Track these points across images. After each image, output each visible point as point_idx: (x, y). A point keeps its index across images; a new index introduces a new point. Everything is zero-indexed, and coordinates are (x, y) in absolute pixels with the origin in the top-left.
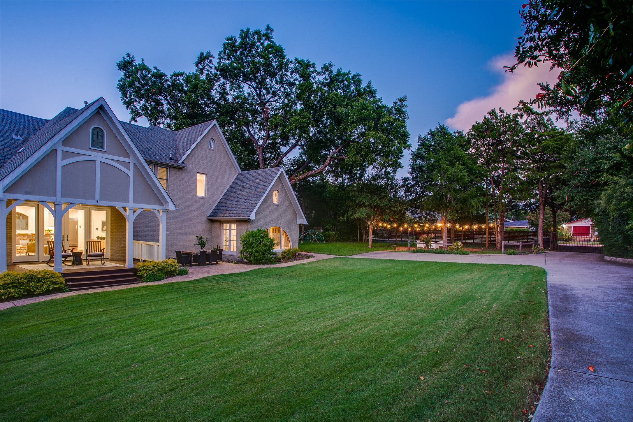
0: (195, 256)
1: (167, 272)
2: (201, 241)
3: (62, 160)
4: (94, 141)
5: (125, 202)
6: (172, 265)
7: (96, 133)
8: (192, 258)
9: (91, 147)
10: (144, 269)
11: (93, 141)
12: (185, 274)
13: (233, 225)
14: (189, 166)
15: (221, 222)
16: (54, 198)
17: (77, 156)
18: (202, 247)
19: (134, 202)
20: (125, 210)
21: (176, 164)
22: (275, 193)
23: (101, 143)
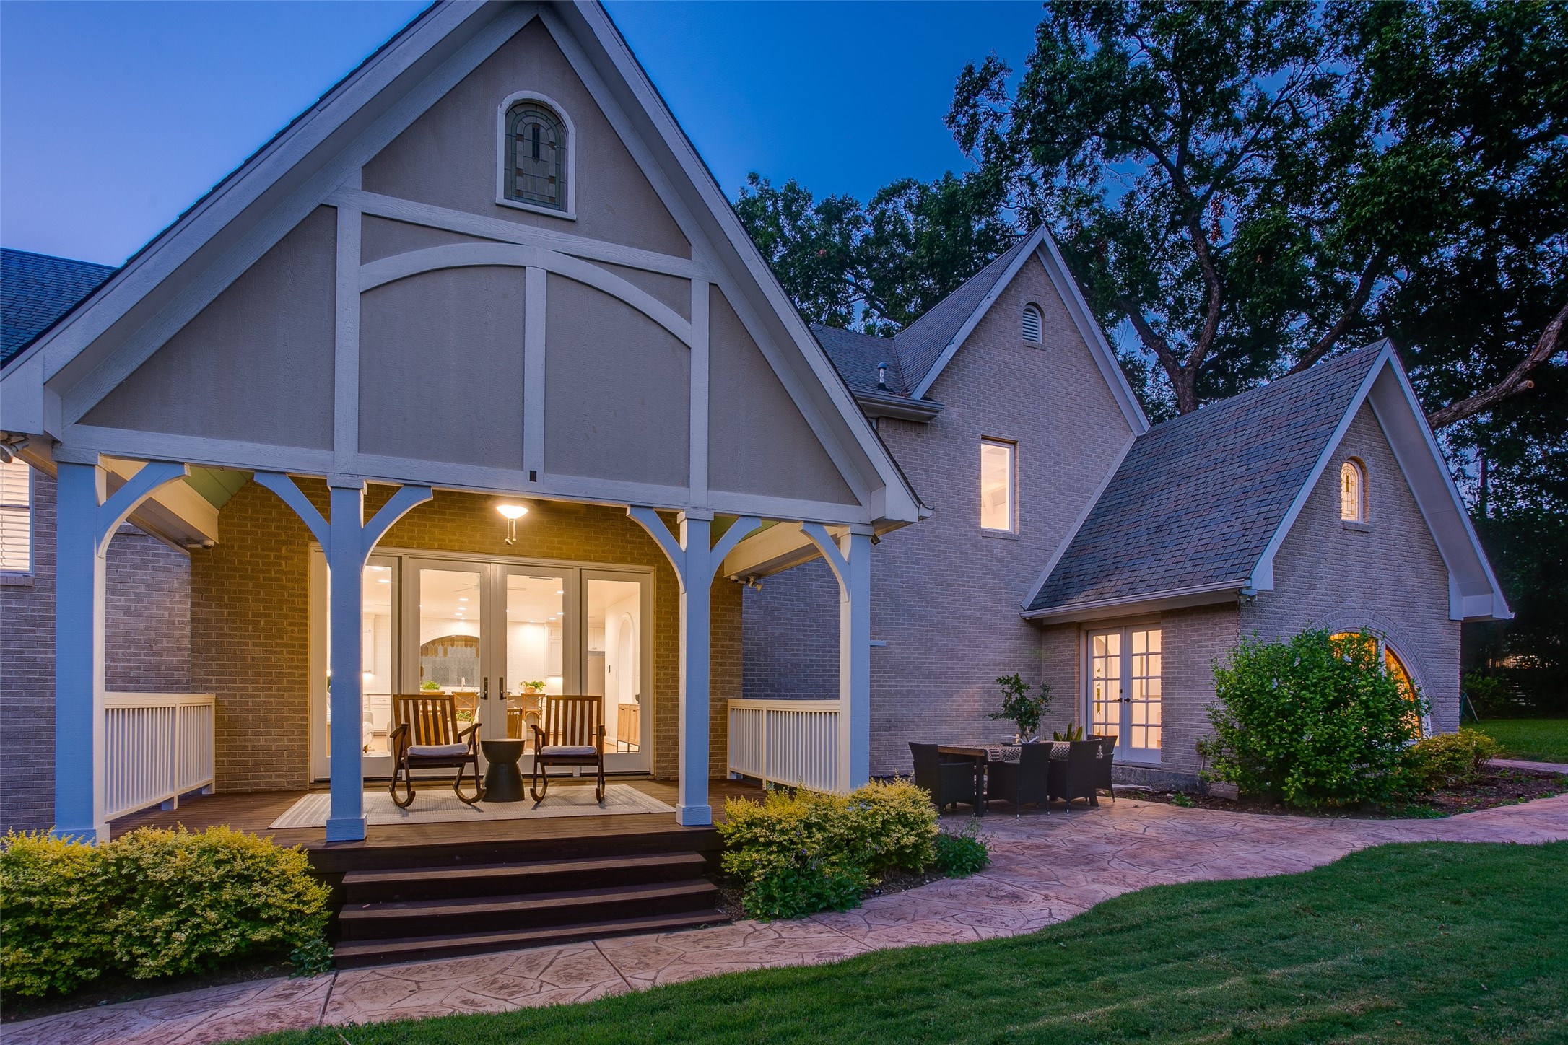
0: (998, 769)
1: (876, 859)
2: (1022, 700)
3: (364, 260)
4: (520, 172)
5: (668, 481)
6: (902, 819)
7: (529, 134)
8: (985, 778)
9: (500, 198)
10: (753, 842)
11: (513, 171)
12: (974, 870)
13: (1138, 639)
14: (952, 413)
15: (1085, 628)
16: (321, 455)
17: (437, 243)
18: (1022, 726)
19: (714, 482)
20: (675, 529)
21: (903, 400)
22: (1348, 472)
23: (552, 180)
